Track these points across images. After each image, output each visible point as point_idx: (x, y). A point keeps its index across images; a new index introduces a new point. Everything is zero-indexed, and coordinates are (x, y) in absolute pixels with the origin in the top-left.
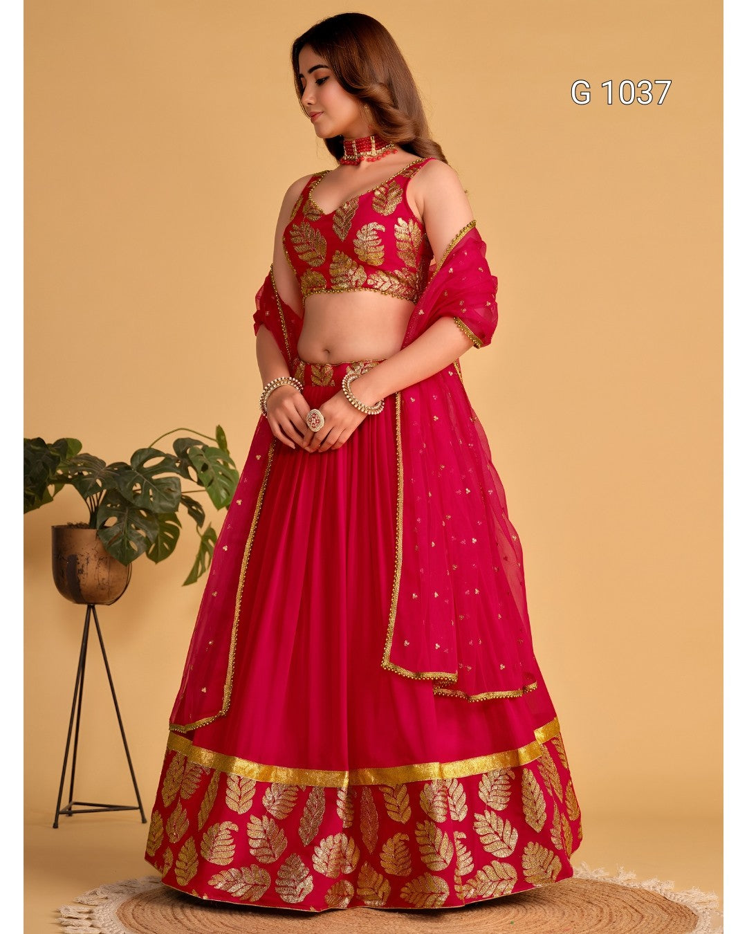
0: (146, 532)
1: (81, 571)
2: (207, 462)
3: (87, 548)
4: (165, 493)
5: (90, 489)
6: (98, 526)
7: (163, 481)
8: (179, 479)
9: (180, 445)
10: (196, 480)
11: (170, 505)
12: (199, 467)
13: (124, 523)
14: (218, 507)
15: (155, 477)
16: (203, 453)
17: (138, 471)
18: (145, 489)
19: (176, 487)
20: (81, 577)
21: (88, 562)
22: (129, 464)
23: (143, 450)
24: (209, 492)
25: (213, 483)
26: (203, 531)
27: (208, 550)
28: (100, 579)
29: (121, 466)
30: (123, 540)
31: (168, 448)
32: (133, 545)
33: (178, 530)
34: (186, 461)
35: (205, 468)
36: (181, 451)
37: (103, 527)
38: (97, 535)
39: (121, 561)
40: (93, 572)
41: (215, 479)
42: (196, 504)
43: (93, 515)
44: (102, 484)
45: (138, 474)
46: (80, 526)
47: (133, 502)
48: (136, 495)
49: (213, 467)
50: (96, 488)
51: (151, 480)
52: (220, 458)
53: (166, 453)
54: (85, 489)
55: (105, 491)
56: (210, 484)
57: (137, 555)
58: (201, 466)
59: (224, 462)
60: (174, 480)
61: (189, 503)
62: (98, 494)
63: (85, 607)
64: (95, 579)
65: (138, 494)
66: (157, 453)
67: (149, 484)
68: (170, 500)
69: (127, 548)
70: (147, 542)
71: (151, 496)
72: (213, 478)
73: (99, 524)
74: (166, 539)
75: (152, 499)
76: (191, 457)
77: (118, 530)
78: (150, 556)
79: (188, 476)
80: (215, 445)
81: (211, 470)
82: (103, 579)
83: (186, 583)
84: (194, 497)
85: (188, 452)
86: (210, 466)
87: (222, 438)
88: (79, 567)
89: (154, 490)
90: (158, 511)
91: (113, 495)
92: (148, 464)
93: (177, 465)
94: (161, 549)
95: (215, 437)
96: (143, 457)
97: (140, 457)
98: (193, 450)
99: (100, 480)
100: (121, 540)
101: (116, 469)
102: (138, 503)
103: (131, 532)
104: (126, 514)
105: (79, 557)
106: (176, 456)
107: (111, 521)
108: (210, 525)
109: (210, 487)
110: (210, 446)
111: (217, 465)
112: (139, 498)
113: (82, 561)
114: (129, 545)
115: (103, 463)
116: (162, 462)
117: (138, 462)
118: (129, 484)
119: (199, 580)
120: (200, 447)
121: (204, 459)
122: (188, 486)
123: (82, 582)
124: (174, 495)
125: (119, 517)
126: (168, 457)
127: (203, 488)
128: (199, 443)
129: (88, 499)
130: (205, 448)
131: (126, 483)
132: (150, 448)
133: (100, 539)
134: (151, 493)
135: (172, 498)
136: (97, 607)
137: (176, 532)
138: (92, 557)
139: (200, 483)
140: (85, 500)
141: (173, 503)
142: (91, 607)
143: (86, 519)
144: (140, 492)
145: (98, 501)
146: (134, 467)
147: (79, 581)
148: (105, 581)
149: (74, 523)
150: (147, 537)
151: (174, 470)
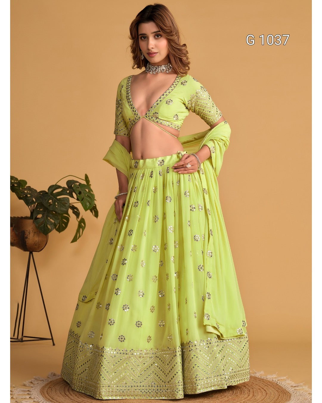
0: (55, 221)
1: (27, 238)
2: (81, 191)
3: (29, 227)
4: (63, 204)
5: (31, 202)
6: (34, 219)
7: (62, 199)
8: (68, 198)
9: (69, 183)
10: (76, 198)
11: (65, 209)
12: (77, 193)
13: (45, 217)
14: (86, 210)
15: (58, 197)
16: (79, 186)
17: (51, 195)
18: (54, 202)
19: (67, 201)
20: (27, 240)
21: (29, 234)
22: (47, 191)
23: (53, 186)
24: (81, 204)
25: (83, 200)
26: (79, 220)
27: (81, 228)
28: (35, 241)
29: (43, 192)
30: (45, 224)
31: (64, 184)
32: (49, 226)
33: (69, 219)
34: (71, 190)
35: (80, 193)
36: (70, 186)
37: (36, 218)
38: (33, 222)
39: (44, 233)
40: (32, 238)
41: (84, 198)
42: (76, 208)
43: (32, 213)
44: (36, 201)
45: (51, 196)
46: (26, 218)
47: (49, 208)
48: (50, 205)
49: (84, 193)
50: (33, 202)
51: (57, 199)
52: (86, 189)
53: (63, 186)
54: (28, 202)
55: (36, 203)
56: (82, 200)
57: (50, 231)
58: (78, 192)
59: (89, 191)
60: (66, 199)
61: (73, 208)
62: (34, 204)
63: (28, 252)
64: (33, 241)
65: (51, 204)
66: (59, 187)
67: (55, 200)
68: (65, 207)
69: (46, 228)
70: (55, 225)
71: (57, 205)
72: (84, 197)
73: (34, 217)
74: (64, 222)
75: (57, 206)
76: (74, 188)
77: (42, 220)
78: (57, 230)
79: (72, 197)
80: (84, 182)
81: (82, 194)
82: (36, 241)
83: (72, 242)
84: (75, 205)
85: (73, 186)
86: (82, 192)
87: (87, 179)
88: (26, 236)
89: (58, 203)
90: (60, 212)
91: (40, 205)
92: (55, 192)
93: (68, 192)
94: (61, 228)
95: (84, 179)
96: (53, 188)
97: (52, 189)
98: (75, 185)
99: (35, 198)
100: (43, 224)
101: (41, 194)
102: (51, 208)
103: (48, 221)
104: (46, 213)
105: (26, 231)
106: (68, 188)
107: (40, 216)
108: (82, 217)
109: (82, 202)
110: (82, 183)
111: (85, 192)
112: (51, 206)
113: (27, 233)
114: (47, 227)
115: (36, 191)
116: (62, 191)
117: (51, 191)
118: (47, 200)
119: (78, 240)
120: (78, 184)
121: (80, 189)
122: (73, 201)
123: (27, 242)
124: (67, 205)
125: (43, 215)
126: (64, 188)
127: (80, 202)
128: (77, 182)
129: (30, 207)
130: (80, 184)
131: (46, 200)
132: (56, 185)
133: (34, 224)
134: (56, 204)
135: (66, 206)
136: (33, 252)
137: (68, 219)
138: (31, 231)
139: (78, 199)
140: (28, 207)
141: (66, 208)
142: (31, 253)
143: (29, 214)
144: (52, 203)
145: (34, 207)
146: (49, 193)
147: (26, 242)
148: (37, 242)
149: (24, 217)
150: (54, 223)
151: (66, 194)
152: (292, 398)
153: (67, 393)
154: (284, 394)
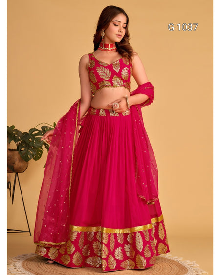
0: (33, 152)
1: (14, 163)
3: (16, 156)
4: (38, 141)
5: (17, 140)
7: (38, 138)
9: (43, 128)
13: (27, 150)
15: (36, 137)
18: (33, 140)
21: (16, 161)
22: (28, 133)
29: (26, 133)
30: (26, 155)
31: (39, 128)
32: (29, 156)
34: (44, 132)
37: (21, 151)
39: (25, 161)
40: (18, 164)
43: (18, 147)
45: (31, 136)
46: (14, 150)
47: (29, 144)
48: (30, 142)
50: (19, 140)
54: (15, 141)
55: (21, 141)
57: (29, 159)
61: (46, 144)
63: (15, 173)
64: (18, 166)
66: (37, 130)
67: (34, 139)
68: (40, 144)
69: (27, 157)
70: (33, 155)
73: (19, 150)
74: (39, 154)
75: (35, 143)
77: (25, 152)
78: (34, 159)
85: (45, 130)
89: (35, 141)
90: (36, 147)
91: (24, 142)
92: (33, 133)
93: (42, 133)
94: (37, 157)
95: (53, 125)
98: (47, 129)
99: (20, 137)
101: (24, 134)
102: (31, 144)
103: (28, 153)
104: (27, 147)
106: (42, 131)
107: (23, 149)
110: (52, 128)
113: (14, 160)
115: (21, 132)
116: (38, 133)
117: (31, 132)
123: (14, 166)
124: (41, 142)
125: (25, 148)
126: (39, 131)
128: (49, 127)
129: (16, 143)
131: (27, 138)
132: (34, 128)
133: (19, 154)
137: (42, 152)
138: (17, 159)
142: (17, 174)
143: (15, 148)
145: (19, 143)
146: (30, 134)
148: (21, 166)
151: (41, 135)
152: (189, 271)
153: (40, 266)
154: (183, 269)
